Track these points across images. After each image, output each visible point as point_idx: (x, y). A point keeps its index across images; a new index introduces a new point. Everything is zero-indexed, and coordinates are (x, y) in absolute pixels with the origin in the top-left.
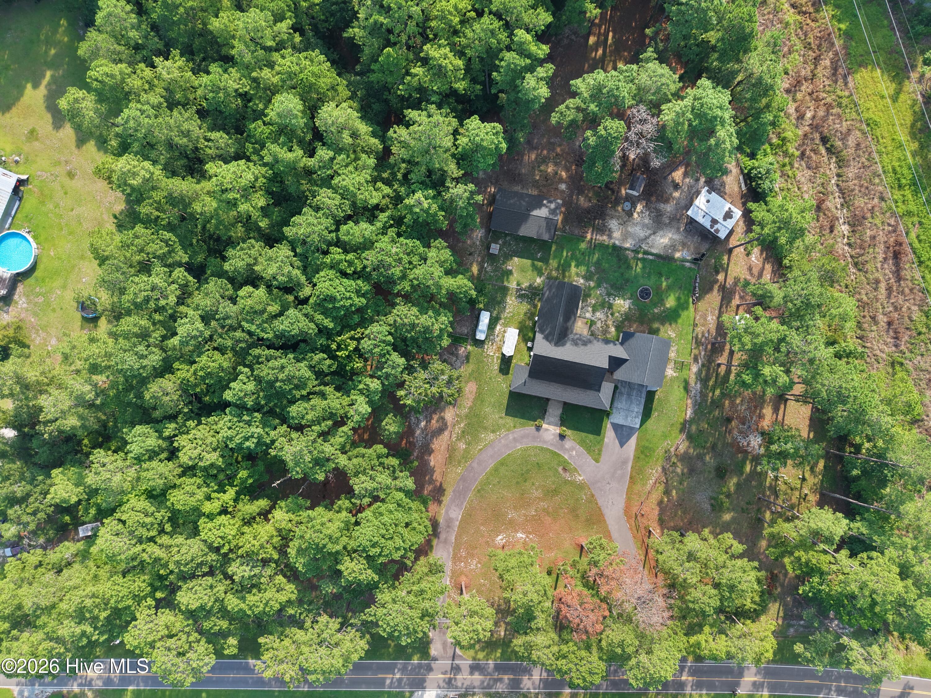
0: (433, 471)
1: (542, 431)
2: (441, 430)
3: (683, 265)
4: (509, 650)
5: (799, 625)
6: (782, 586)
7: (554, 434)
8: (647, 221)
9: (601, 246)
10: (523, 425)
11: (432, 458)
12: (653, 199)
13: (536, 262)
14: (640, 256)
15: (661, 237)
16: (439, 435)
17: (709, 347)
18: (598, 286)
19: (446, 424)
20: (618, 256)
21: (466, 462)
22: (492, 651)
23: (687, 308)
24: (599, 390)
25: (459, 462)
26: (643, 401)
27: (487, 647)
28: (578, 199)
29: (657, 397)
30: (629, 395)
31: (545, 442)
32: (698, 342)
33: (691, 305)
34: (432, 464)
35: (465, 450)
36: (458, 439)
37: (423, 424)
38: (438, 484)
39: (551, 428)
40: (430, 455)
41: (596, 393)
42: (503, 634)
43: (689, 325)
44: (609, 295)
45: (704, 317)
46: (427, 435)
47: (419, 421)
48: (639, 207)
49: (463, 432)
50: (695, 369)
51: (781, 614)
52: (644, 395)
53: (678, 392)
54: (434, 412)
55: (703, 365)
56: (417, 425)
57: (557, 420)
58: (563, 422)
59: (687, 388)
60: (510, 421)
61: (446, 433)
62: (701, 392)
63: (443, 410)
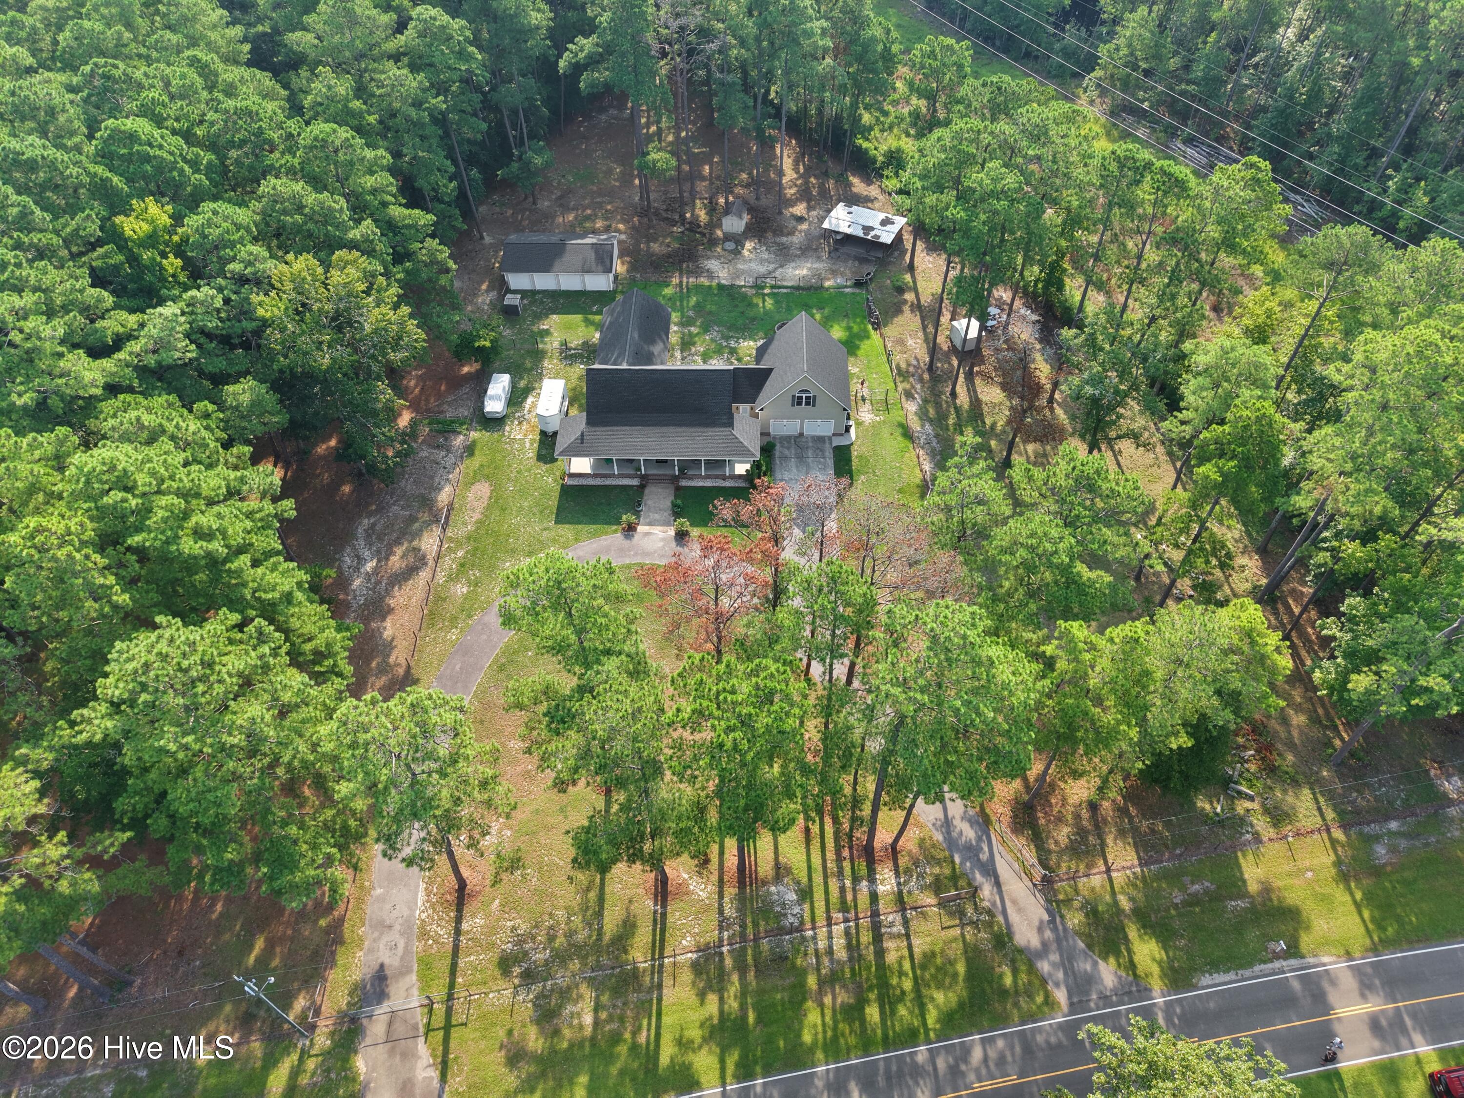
0: (389, 646)
1: (637, 537)
2: (410, 572)
3: (842, 293)
4: (614, 1070)
5: (1390, 833)
6: (1291, 745)
7: (663, 539)
8: (766, 256)
9: (698, 288)
10: (596, 535)
11: (388, 623)
12: (769, 235)
13: (590, 317)
14: (767, 291)
15: (795, 268)
16: (406, 580)
17: (926, 376)
18: (706, 329)
19: (424, 557)
20: (729, 295)
21: (470, 616)
22: (560, 1086)
23: (868, 337)
24: (730, 424)
25: (454, 619)
26: (830, 462)
27: (543, 1074)
28: (649, 247)
29: (854, 454)
30: (801, 458)
31: (647, 554)
32: (902, 374)
33: (872, 332)
34: (387, 634)
35: (466, 597)
36: (451, 579)
37: (370, 566)
38: (401, 671)
39: (657, 530)
40: (383, 619)
41: (726, 430)
42: (588, 1019)
43: (879, 355)
44: (727, 338)
45: (901, 342)
46: (379, 582)
47: (360, 560)
48: (749, 245)
49: (462, 565)
50: (912, 407)
51: (1330, 815)
52: (829, 453)
53: (894, 442)
54: (398, 542)
55: (926, 401)
56: (357, 569)
57: (667, 515)
58: (677, 512)
59: (907, 434)
60: (567, 531)
61: (424, 575)
62: (937, 436)
63: (418, 534)
